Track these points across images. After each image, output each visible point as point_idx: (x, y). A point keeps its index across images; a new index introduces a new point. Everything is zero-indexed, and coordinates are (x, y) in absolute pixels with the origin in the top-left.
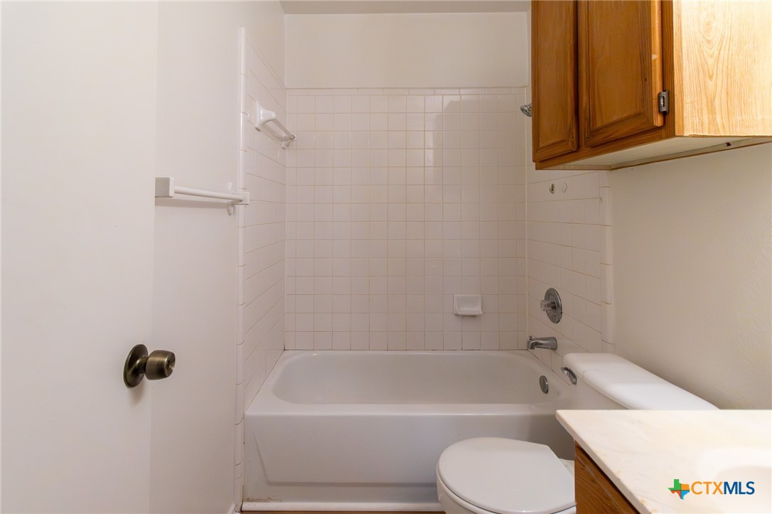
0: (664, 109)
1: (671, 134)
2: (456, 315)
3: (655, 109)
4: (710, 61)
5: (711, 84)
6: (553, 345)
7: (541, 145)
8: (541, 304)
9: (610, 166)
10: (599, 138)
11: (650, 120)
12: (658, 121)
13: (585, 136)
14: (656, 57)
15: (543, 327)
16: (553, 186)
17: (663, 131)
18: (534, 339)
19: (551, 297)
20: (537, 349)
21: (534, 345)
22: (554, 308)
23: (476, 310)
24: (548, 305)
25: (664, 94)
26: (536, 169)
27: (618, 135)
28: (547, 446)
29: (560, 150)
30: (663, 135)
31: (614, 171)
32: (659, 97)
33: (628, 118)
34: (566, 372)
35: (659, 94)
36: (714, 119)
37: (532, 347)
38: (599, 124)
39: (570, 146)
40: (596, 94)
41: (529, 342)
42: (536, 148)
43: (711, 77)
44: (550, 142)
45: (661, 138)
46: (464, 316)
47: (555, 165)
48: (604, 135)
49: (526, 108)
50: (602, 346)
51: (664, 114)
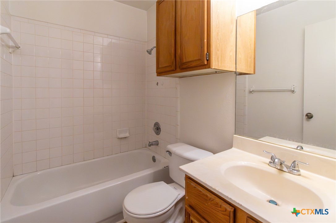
0: (208, 59)
1: (209, 67)
2: (118, 138)
3: (205, 58)
4: (218, 45)
5: (218, 52)
6: (157, 143)
7: (160, 67)
8: (153, 129)
9: (180, 76)
10: (185, 66)
11: (204, 62)
12: (206, 63)
13: (179, 65)
14: (206, 40)
15: (154, 137)
16: (158, 83)
17: (207, 66)
18: (151, 142)
19: (156, 125)
20: (152, 146)
21: (151, 145)
22: (158, 129)
23: (127, 135)
24: (156, 129)
25: (208, 54)
26: (157, 76)
27: (192, 66)
28: (163, 182)
29: (168, 69)
30: (207, 68)
31: (181, 78)
32: (206, 54)
33: (195, 60)
34: (168, 152)
35: (206, 53)
36: (219, 64)
37: (150, 146)
38: (184, 61)
39: (173, 68)
40: (184, 50)
41: (149, 144)
42: (158, 67)
43: (218, 51)
44: (164, 66)
45: (206, 68)
46: (121, 138)
47: (164, 75)
48: (187, 65)
49: (149, 51)
50: (176, 141)
51: (207, 60)
